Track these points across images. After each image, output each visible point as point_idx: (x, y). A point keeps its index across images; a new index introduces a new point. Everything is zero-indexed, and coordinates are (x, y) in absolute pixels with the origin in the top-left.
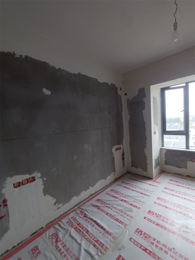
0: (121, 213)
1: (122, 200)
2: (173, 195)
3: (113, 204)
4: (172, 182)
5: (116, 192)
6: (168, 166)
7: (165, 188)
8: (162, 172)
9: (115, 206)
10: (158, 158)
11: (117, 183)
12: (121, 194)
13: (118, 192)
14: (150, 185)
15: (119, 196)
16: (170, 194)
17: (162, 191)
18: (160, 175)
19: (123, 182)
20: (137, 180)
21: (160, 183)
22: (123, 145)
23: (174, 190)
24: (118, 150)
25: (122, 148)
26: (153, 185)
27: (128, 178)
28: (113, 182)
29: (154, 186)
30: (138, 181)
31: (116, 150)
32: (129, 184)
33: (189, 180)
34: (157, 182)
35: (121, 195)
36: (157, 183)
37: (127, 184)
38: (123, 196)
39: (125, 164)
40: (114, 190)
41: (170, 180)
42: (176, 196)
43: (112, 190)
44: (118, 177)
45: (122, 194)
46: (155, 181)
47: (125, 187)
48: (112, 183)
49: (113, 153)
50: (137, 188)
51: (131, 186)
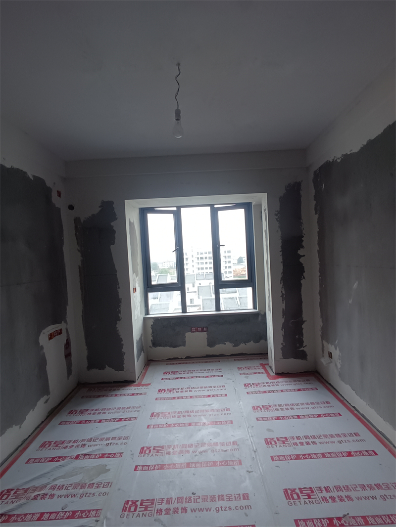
0: (81, 491)
1: (77, 457)
2: (174, 398)
3: (55, 480)
4: (168, 376)
5: (57, 444)
6: (158, 348)
7: (160, 391)
8: (149, 362)
9: (59, 482)
10: (141, 339)
11: (55, 421)
12: (71, 444)
13: (63, 442)
14: (133, 394)
15: (67, 450)
16: (169, 399)
17: (156, 399)
18: (146, 370)
19: (71, 413)
20: (103, 396)
21: (149, 384)
22: (66, 322)
23: (174, 389)
24: (54, 336)
25: (64, 331)
26: (137, 394)
27: (82, 397)
28: (43, 422)
29: (141, 394)
30: (107, 396)
31: (51, 337)
32: (87, 410)
33: (190, 363)
34: (144, 385)
35: (73, 444)
36: (145, 387)
37: (82, 412)
38: (77, 446)
39: (73, 368)
40: (50, 443)
41: (165, 373)
42: (178, 398)
43: (43, 445)
44: (56, 404)
45: (75, 442)
46: (139, 385)
47: (80, 422)
48: (41, 426)
49: (42, 348)
50: (108, 412)
51: (94, 414)
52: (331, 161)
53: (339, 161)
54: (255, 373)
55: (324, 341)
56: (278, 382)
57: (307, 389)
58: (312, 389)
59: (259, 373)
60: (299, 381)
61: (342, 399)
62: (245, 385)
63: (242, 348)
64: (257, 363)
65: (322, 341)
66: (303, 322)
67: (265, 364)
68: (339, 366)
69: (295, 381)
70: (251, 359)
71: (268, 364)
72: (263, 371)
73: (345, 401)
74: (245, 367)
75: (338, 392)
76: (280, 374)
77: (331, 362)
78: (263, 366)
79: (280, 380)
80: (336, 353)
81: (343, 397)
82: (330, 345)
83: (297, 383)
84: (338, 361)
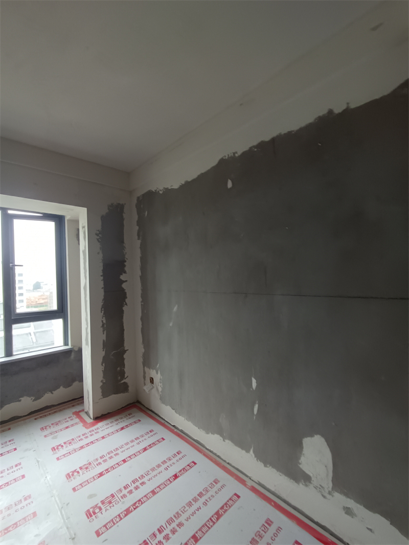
52: (154, 191)
53: (161, 192)
54: (67, 428)
55: (145, 367)
56: (98, 428)
57: (131, 424)
58: (135, 422)
59: (72, 425)
60: (121, 418)
61: (163, 421)
62: (53, 449)
63: (48, 398)
64: (69, 412)
65: (144, 367)
66: (125, 351)
67: (80, 411)
68: (160, 389)
69: (116, 420)
70: (60, 411)
71: (83, 410)
72: (77, 420)
73: (166, 424)
74: (52, 424)
75: (159, 416)
76: (100, 418)
77: (153, 387)
78: (77, 414)
79: (100, 424)
80: (157, 377)
81: (164, 420)
82: (151, 370)
83: (120, 421)
84: (160, 384)
